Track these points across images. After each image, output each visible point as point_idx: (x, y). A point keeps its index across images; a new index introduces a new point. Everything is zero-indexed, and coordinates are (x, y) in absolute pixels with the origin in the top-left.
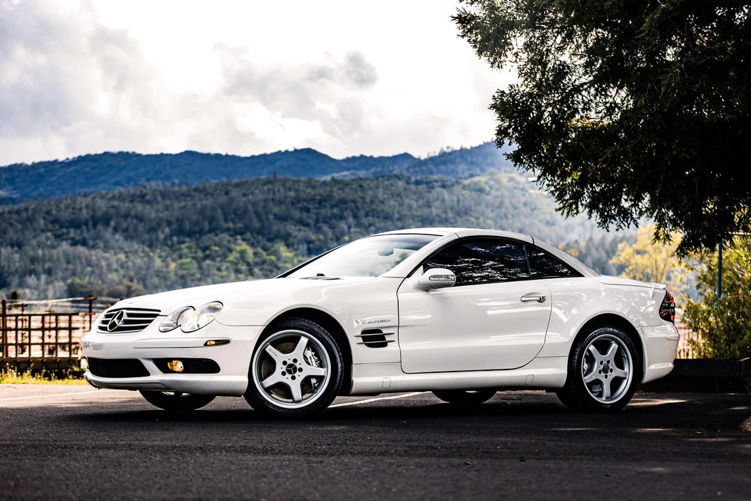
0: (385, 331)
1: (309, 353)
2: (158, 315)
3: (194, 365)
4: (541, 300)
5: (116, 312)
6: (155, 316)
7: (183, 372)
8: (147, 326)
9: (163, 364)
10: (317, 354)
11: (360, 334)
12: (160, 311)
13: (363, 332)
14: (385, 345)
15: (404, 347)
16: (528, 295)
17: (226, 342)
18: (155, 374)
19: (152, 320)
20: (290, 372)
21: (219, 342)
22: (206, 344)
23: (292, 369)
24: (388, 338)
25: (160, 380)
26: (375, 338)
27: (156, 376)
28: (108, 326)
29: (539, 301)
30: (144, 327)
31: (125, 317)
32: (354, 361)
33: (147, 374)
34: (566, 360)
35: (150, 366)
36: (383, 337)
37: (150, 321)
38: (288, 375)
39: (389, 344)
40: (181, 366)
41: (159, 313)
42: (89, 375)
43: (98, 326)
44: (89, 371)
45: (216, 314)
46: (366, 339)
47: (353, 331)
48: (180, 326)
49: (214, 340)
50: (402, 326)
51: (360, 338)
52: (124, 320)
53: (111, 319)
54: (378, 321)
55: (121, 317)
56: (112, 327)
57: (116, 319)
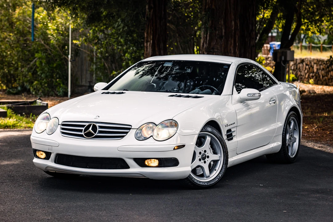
0: (232, 130)
6: (130, 129)
7: (157, 167)
9: (141, 162)
11: (226, 134)
12: (131, 126)
13: (227, 132)
15: (239, 139)
17: (184, 146)
18: (134, 167)
20: (203, 159)
21: (180, 147)
22: (174, 149)
23: (204, 157)
24: (233, 135)
25: (140, 172)
27: (135, 169)
29: (274, 103)
30: (123, 137)
33: (128, 167)
34: (281, 136)
35: (130, 162)
36: (231, 134)
37: (127, 133)
38: (202, 161)
39: (233, 138)
40: (156, 163)
41: (131, 127)
42: (50, 163)
43: (61, 132)
44: (50, 159)
45: (175, 129)
46: (228, 136)
47: (224, 132)
48: (152, 136)
49: (178, 146)
50: (238, 126)
51: (226, 136)
52: (99, 131)
53: (83, 129)
54: (231, 124)
55: (94, 128)
56: (89, 135)
57: (90, 129)
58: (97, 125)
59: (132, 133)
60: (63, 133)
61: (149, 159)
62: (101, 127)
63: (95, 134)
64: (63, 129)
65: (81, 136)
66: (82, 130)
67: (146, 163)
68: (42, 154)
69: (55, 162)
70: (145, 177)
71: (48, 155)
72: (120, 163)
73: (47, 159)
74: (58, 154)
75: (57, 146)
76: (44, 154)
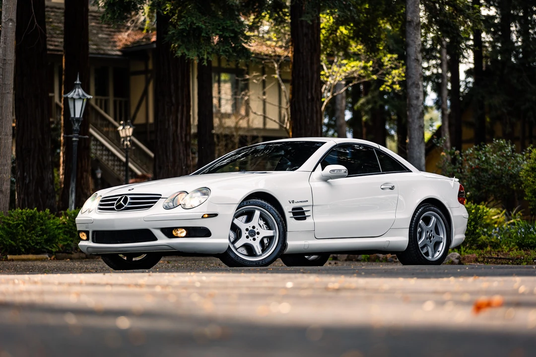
0: (305, 209)
1: (262, 223)
2: (160, 198)
3: (193, 232)
4: (392, 188)
5: (120, 197)
6: (158, 198)
7: (185, 237)
8: (153, 205)
9: (169, 232)
10: (267, 223)
11: (291, 211)
12: (161, 195)
13: (293, 209)
14: (304, 218)
15: (316, 220)
16: (385, 184)
17: (216, 215)
18: (162, 239)
19: (157, 201)
20: (252, 236)
21: (211, 216)
22: (203, 217)
23: (252, 233)
24: (307, 214)
25: (167, 243)
26: (299, 214)
27: (163, 241)
28: (114, 207)
29: (390, 189)
30: (151, 206)
31: (129, 200)
32: (289, 229)
33: (156, 239)
34: (408, 230)
35: (158, 233)
36: (303, 213)
37: (155, 202)
39: (307, 218)
40: (184, 232)
42: (90, 244)
43: (98, 208)
44: (90, 241)
45: (207, 196)
46: (294, 214)
47: (287, 209)
48: (180, 204)
49: (208, 214)
50: (315, 205)
51: (291, 213)
52: (129, 202)
53: (116, 202)
54: (301, 202)
55: (125, 200)
56: (119, 207)
57: (121, 202)
58: (129, 197)
59: (160, 203)
60: (100, 209)
61: (177, 228)
62: (132, 199)
63: (125, 206)
64: (101, 205)
65: (113, 209)
66: (115, 203)
67: (174, 233)
68: (83, 235)
69: (93, 242)
70: (175, 249)
71: (87, 232)
72: (146, 234)
73: (88, 239)
74: (94, 232)
75: (92, 222)
76: (85, 234)
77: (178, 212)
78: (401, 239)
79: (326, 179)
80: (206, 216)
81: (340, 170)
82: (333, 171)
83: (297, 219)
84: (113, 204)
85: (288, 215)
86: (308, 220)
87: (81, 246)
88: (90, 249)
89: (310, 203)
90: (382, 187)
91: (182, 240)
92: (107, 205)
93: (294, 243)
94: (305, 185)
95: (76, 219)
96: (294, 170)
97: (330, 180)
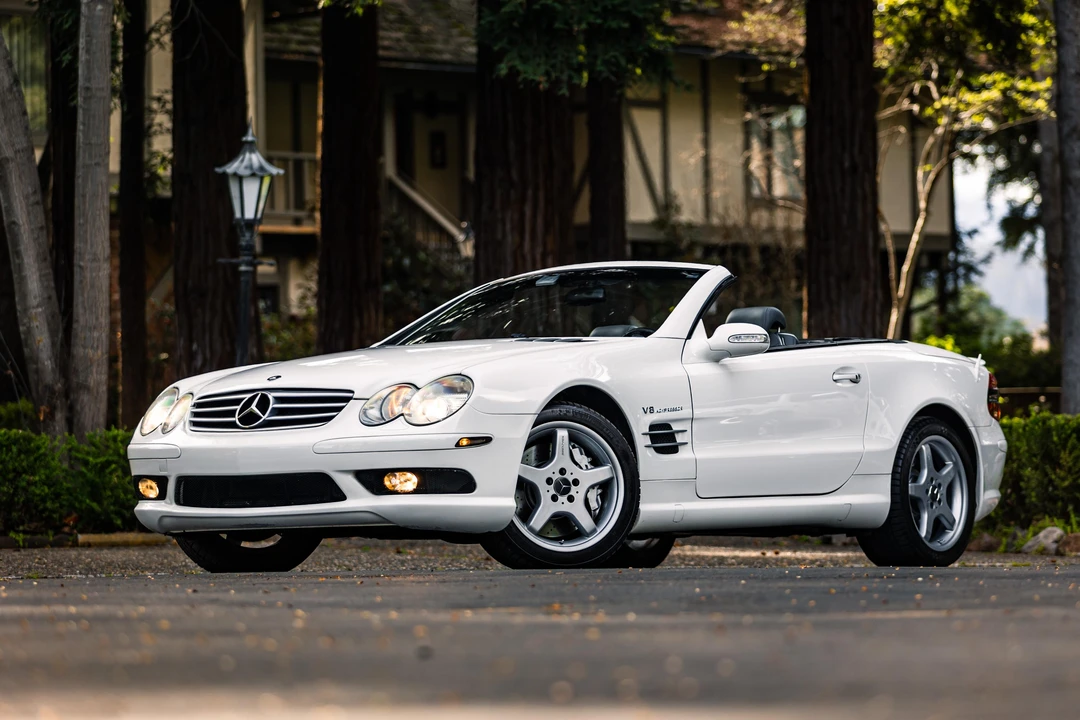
0: (675, 427)
2: (351, 398)
3: (434, 479)
4: (855, 380)
5: (248, 396)
6: (347, 400)
7: (415, 492)
8: (333, 417)
9: (374, 480)
11: (647, 431)
12: (353, 392)
13: (652, 427)
14: (674, 450)
15: (699, 455)
16: (844, 369)
17: (487, 440)
18: (356, 496)
19: (343, 407)
21: (477, 441)
22: (458, 445)
24: (679, 438)
25: (371, 507)
26: (664, 438)
27: (359, 501)
28: (236, 419)
29: (853, 381)
31: (272, 404)
32: (642, 474)
33: (342, 497)
34: (889, 479)
35: (348, 483)
36: (671, 437)
37: (339, 409)
39: (680, 448)
40: (412, 481)
41: (351, 395)
42: (169, 507)
43: (191, 422)
44: (167, 499)
45: (466, 395)
46: (654, 438)
47: (640, 426)
48: (402, 415)
49: (469, 438)
50: (697, 419)
51: (648, 436)
52: (273, 408)
53: (238, 408)
54: (668, 410)
55: (264, 403)
56: (249, 421)
57: (253, 407)
58: (271, 396)
59: (352, 410)
60: (195, 424)
61: (393, 471)
62: (279, 400)
63: (264, 417)
64: (196, 415)
65: (232, 425)
66: (235, 411)
67: (387, 483)
68: (151, 488)
69: (178, 502)
70: (389, 522)
71: (162, 481)
72: (319, 486)
73: (162, 496)
74: (181, 480)
75: (177, 455)
76: (154, 485)
77: (396, 432)
78: (873, 499)
79: (716, 357)
80: (465, 442)
81: (753, 336)
82: (738, 337)
83: (659, 450)
84: (232, 413)
85: (642, 441)
86: (684, 453)
87: (143, 512)
88: (167, 521)
89: (686, 413)
90: (836, 377)
91: (405, 501)
92: (212, 414)
93: (654, 508)
94: (674, 370)
95: (130, 447)
96: (646, 334)
97: (727, 361)
